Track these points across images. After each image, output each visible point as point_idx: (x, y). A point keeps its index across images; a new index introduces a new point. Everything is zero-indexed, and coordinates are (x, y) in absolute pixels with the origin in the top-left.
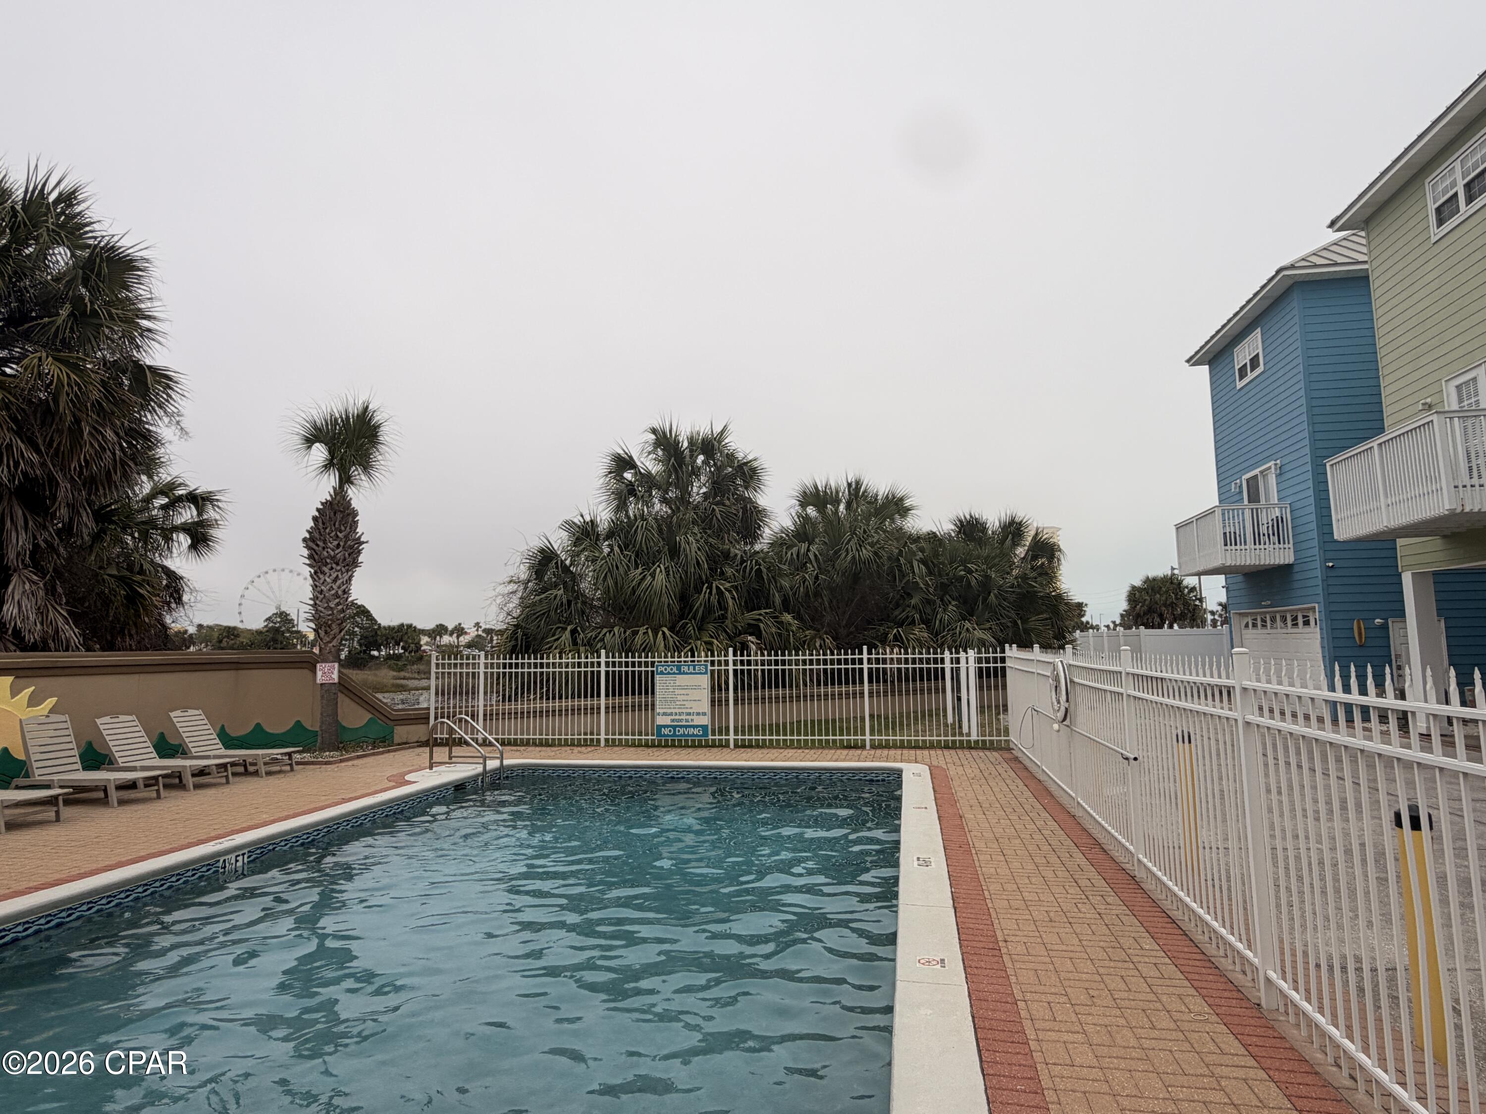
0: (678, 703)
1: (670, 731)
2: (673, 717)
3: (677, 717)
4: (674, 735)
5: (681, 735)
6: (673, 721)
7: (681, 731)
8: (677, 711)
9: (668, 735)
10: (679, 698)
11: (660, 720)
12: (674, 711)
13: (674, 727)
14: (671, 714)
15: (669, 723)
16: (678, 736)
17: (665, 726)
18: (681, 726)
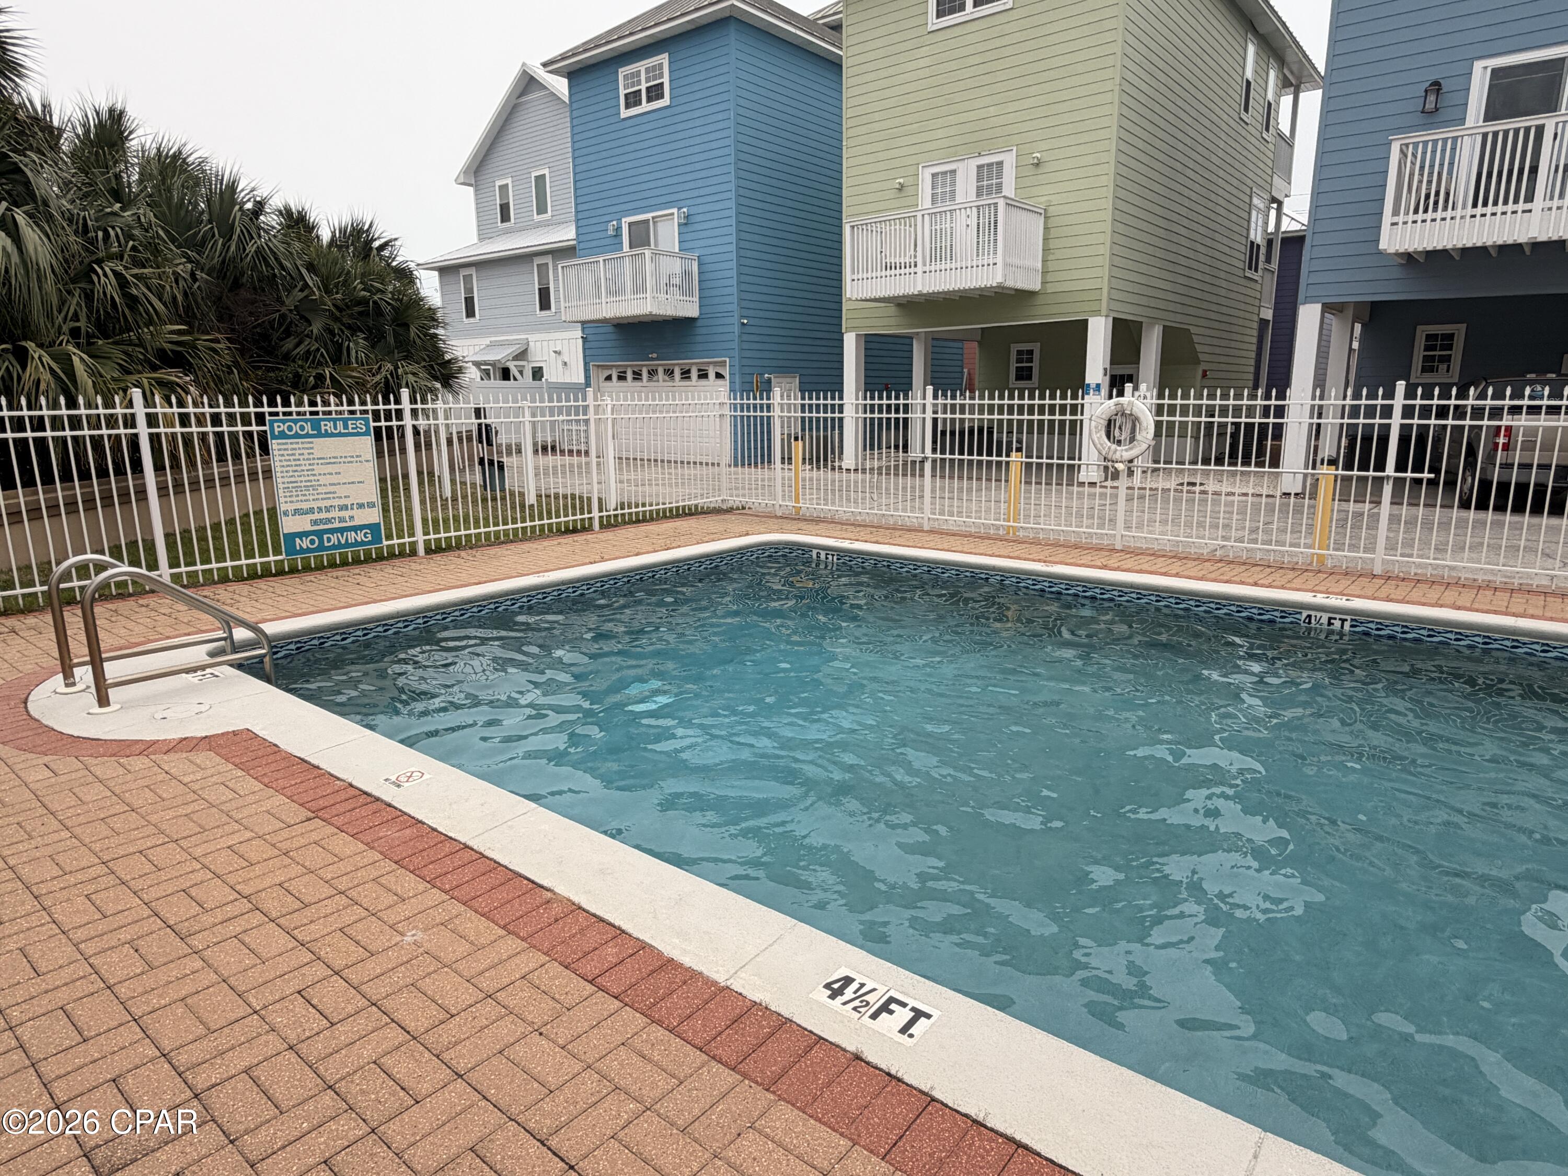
0: (320, 490)
1: (312, 542)
2: (316, 516)
3: (323, 515)
4: (321, 548)
5: (334, 547)
6: (315, 522)
7: (334, 540)
8: (323, 504)
9: (309, 550)
10: (323, 480)
11: (289, 525)
12: (315, 505)
13: (319, 534)
14: (311, 511)
15: (309, 528)
16: (329, 548)
17: (302, 535)
18: (332, 531)
